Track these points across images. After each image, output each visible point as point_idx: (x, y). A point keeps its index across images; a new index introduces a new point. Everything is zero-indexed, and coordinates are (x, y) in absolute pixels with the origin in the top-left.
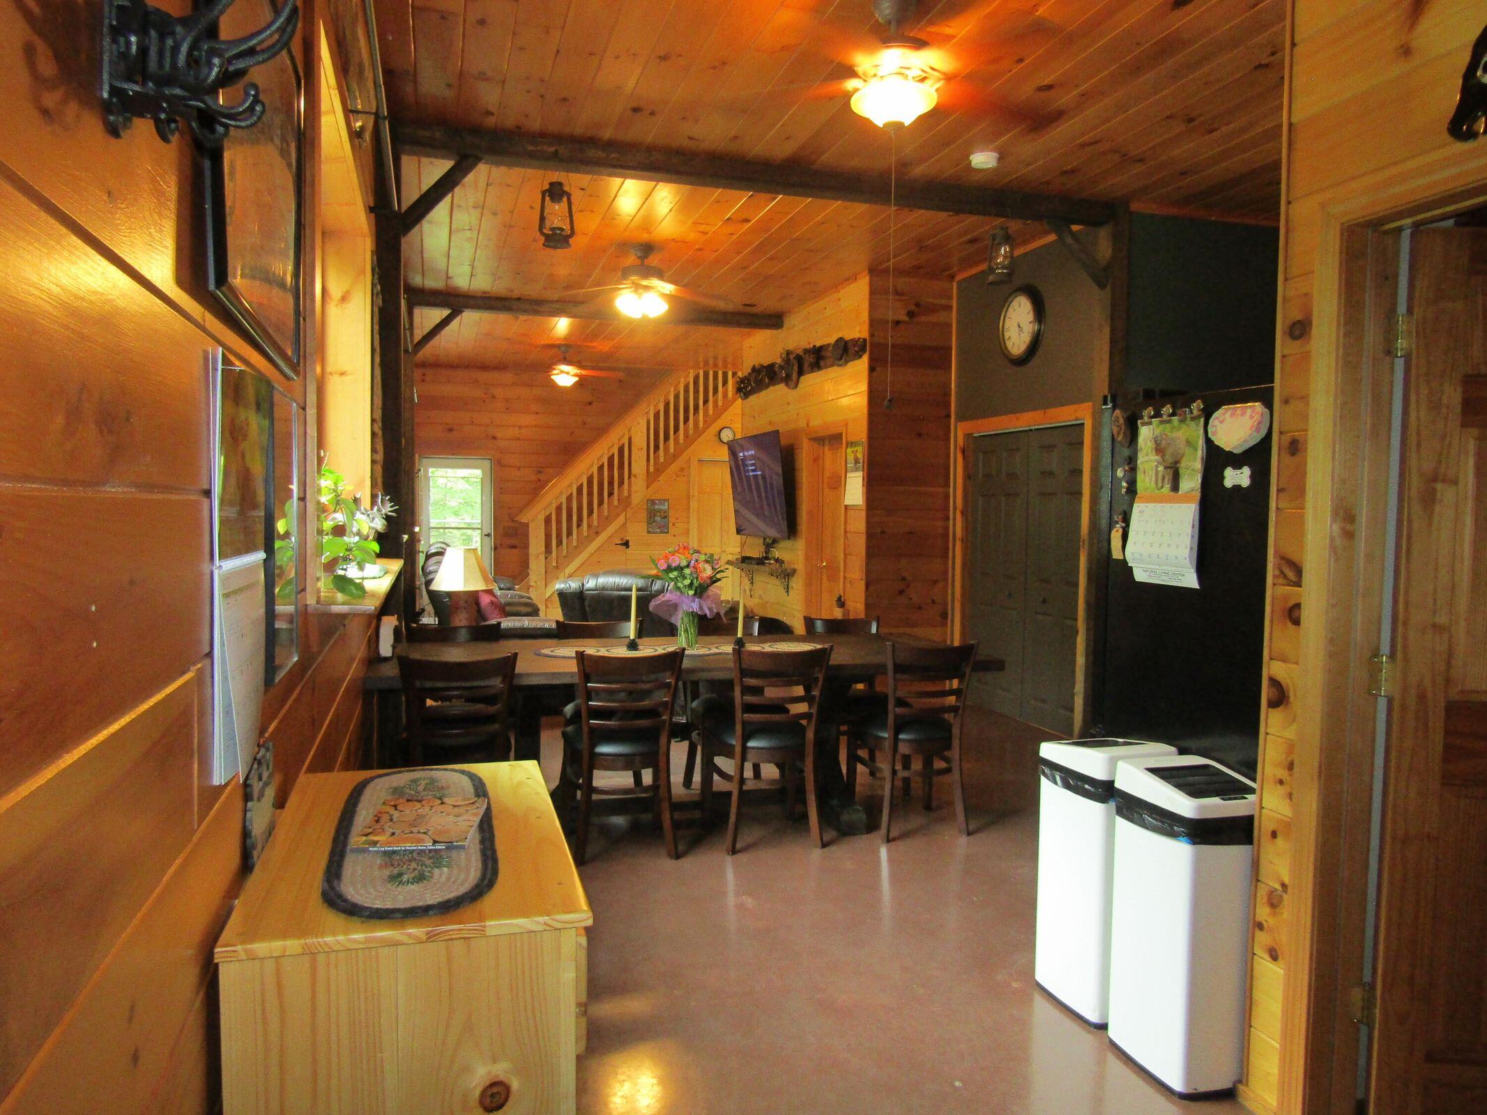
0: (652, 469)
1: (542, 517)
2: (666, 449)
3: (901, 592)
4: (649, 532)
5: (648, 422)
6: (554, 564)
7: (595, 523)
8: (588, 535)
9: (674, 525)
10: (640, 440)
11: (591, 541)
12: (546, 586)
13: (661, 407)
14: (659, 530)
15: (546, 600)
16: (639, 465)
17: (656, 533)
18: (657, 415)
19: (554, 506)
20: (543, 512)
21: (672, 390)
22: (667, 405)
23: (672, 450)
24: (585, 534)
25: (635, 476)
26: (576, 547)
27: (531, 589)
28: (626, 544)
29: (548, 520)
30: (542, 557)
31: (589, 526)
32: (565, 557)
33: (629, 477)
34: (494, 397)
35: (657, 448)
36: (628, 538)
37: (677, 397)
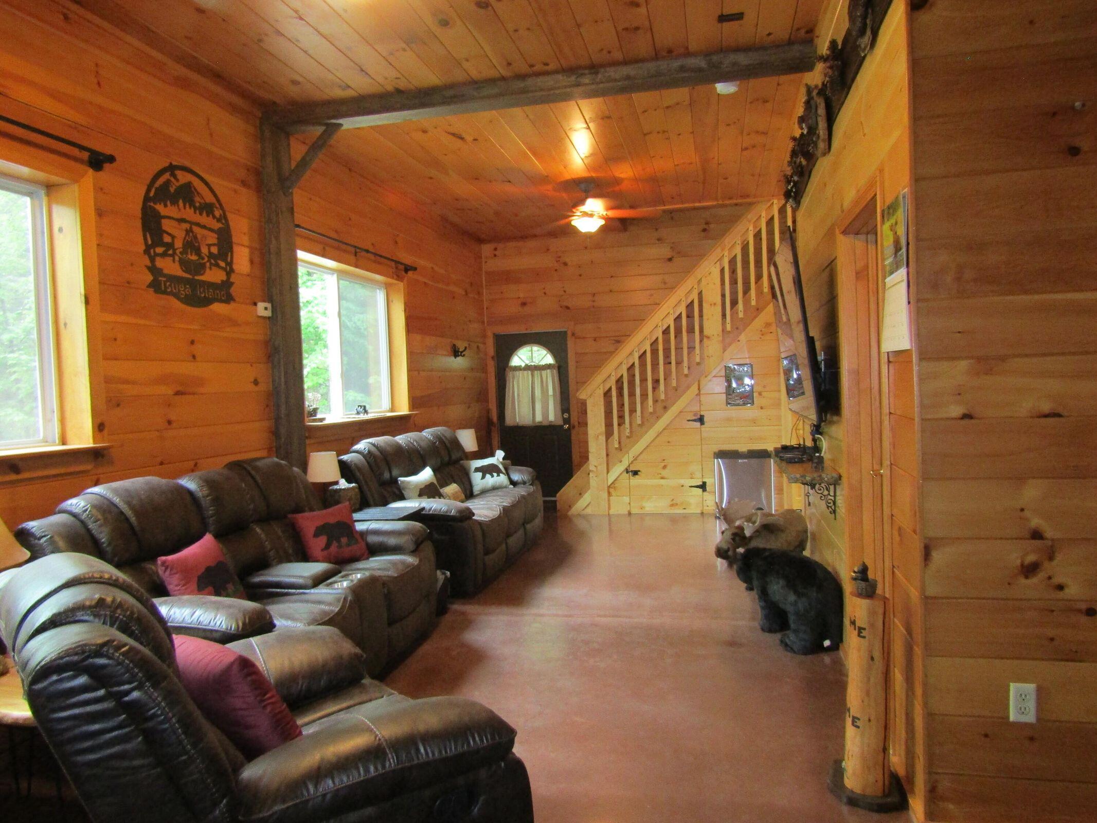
0: (729, 327)
1: (601, 392)
2: (747, 302)
3: (1030, 570)
4: (728, 403)
5: (722, 270)
6: (617, 446)
7: (663, 397)
8: (655, 412)
9: (760, 394)
10: (713, 294)
11: (658, 418)
12: (608, 472)
13: (738, 251)
14: (741, 402)
15: (609, 487)
16: (712, 322)
17: (738, 405)
18: (733, 262)
19: (613, 379)
20: (601, 387)
21: (751, 228)
22: (745, 249)
23: (753, 303)
24: (651, 410)
25: (708, 337)
26: (641, 426)
27: (591, 475)
28: (701, 420)
29: (607, 394)
30: (603, 438)
31: (656, 401)
32: (628, 437)
33: (701, 341)
34: (565, 264)
35: (734, 303)
36: (702, 413)
37: (758, 236)
